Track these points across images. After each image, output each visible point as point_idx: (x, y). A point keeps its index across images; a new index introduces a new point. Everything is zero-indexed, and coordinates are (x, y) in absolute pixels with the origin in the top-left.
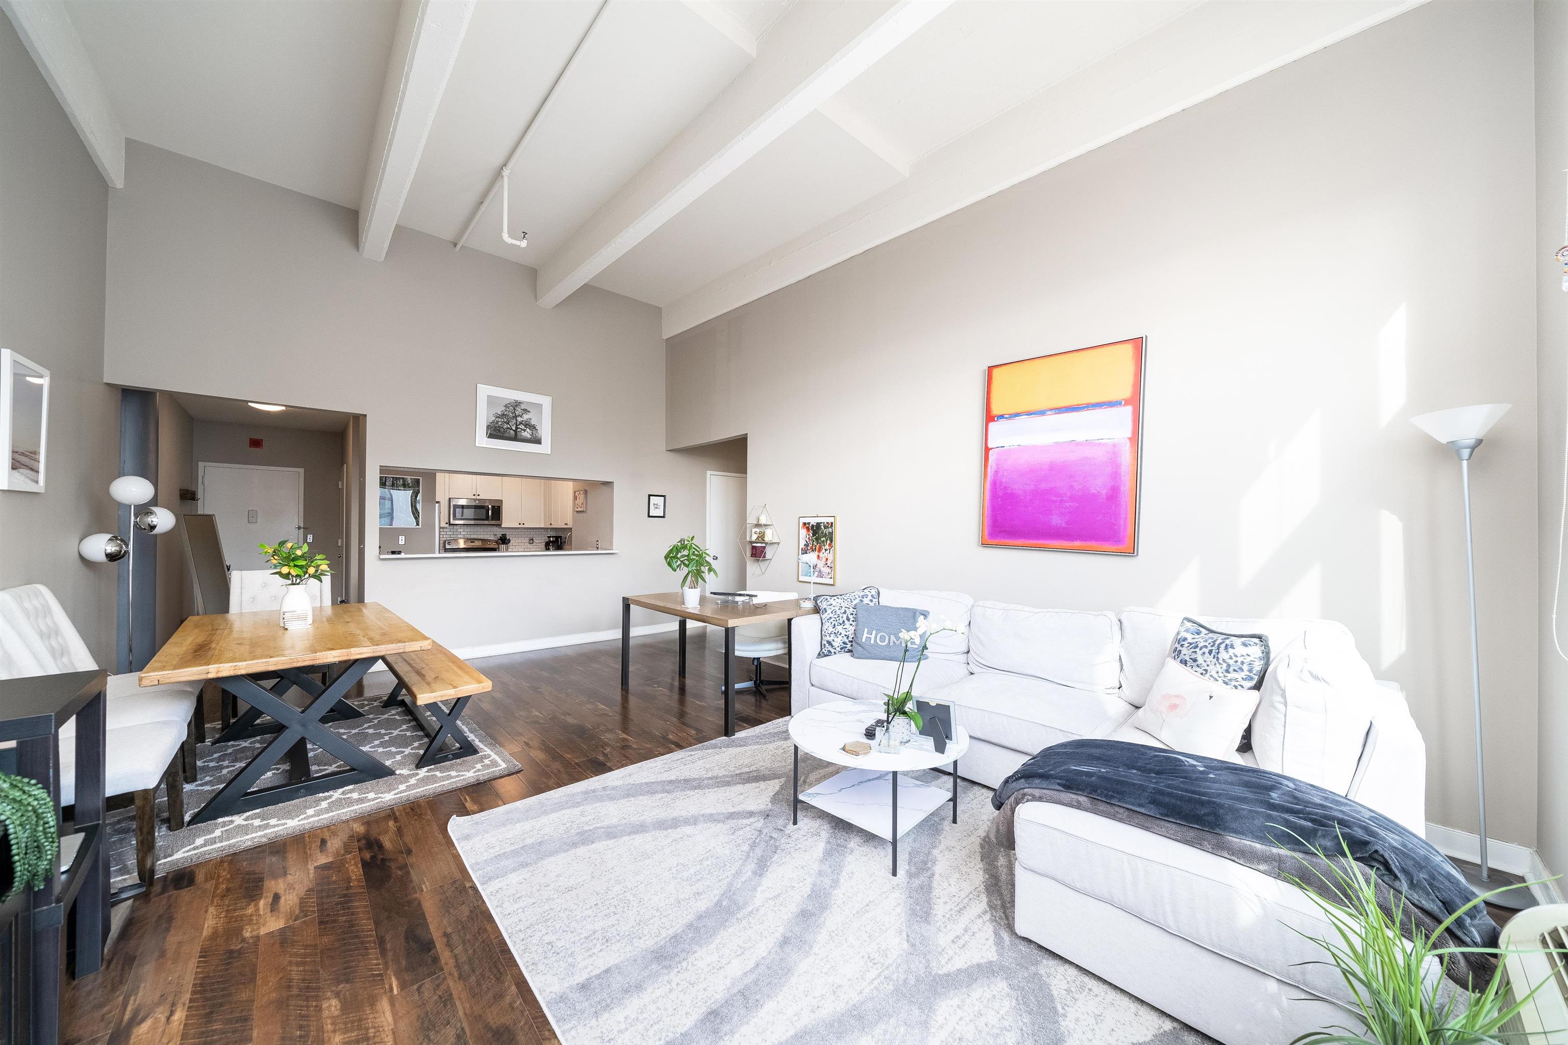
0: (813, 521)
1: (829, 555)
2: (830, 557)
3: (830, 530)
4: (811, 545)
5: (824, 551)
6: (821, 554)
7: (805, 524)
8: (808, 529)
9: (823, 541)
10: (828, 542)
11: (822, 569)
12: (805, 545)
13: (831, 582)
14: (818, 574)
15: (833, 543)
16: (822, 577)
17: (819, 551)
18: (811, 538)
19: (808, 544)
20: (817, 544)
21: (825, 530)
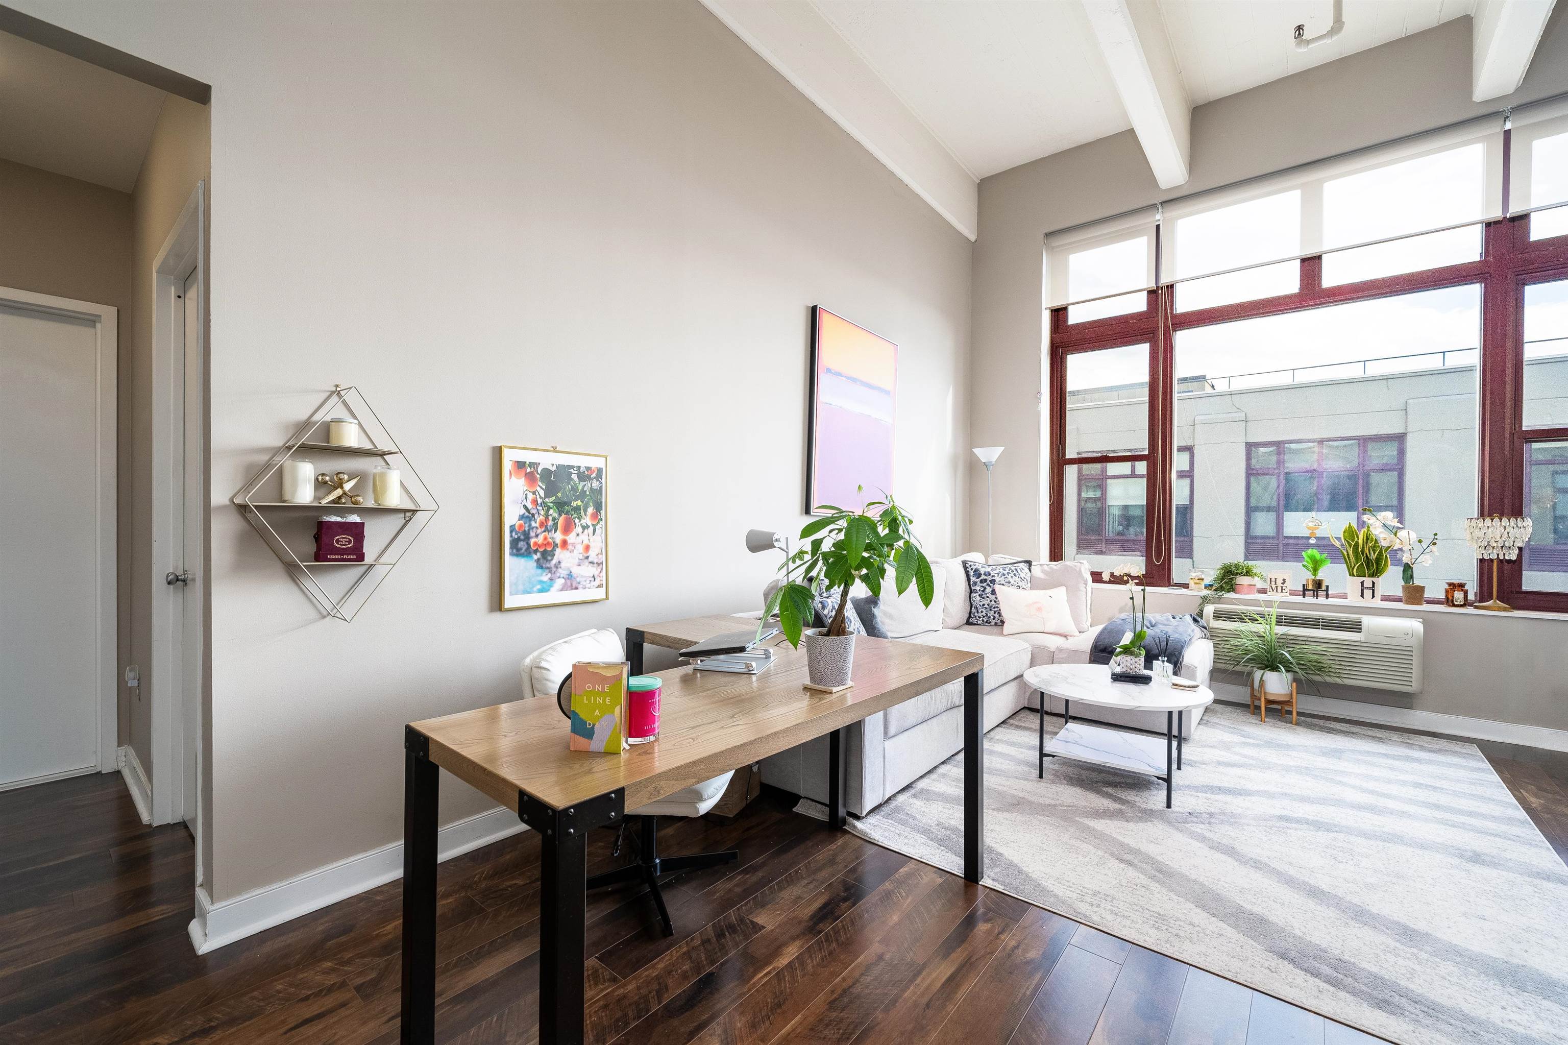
0: (548, 461)
1: (592, 538)
2: (596, 543)
3: (595, 484)
4: (540, 518)
5: (579, 529)
6: (571, 538)
7: (520, 465)
8: (531, 478)
9: (577, 509)
10: (591, 510)
11: (576, 571)
12: (522, 517)
13: (600, 594)
14: (566, 583)
15: (603, 512)
16: (576, 588)
17: (567, 530)
18: (539, 501)
19: (533, 515)
20: (560, 515)
21: (582, 484)
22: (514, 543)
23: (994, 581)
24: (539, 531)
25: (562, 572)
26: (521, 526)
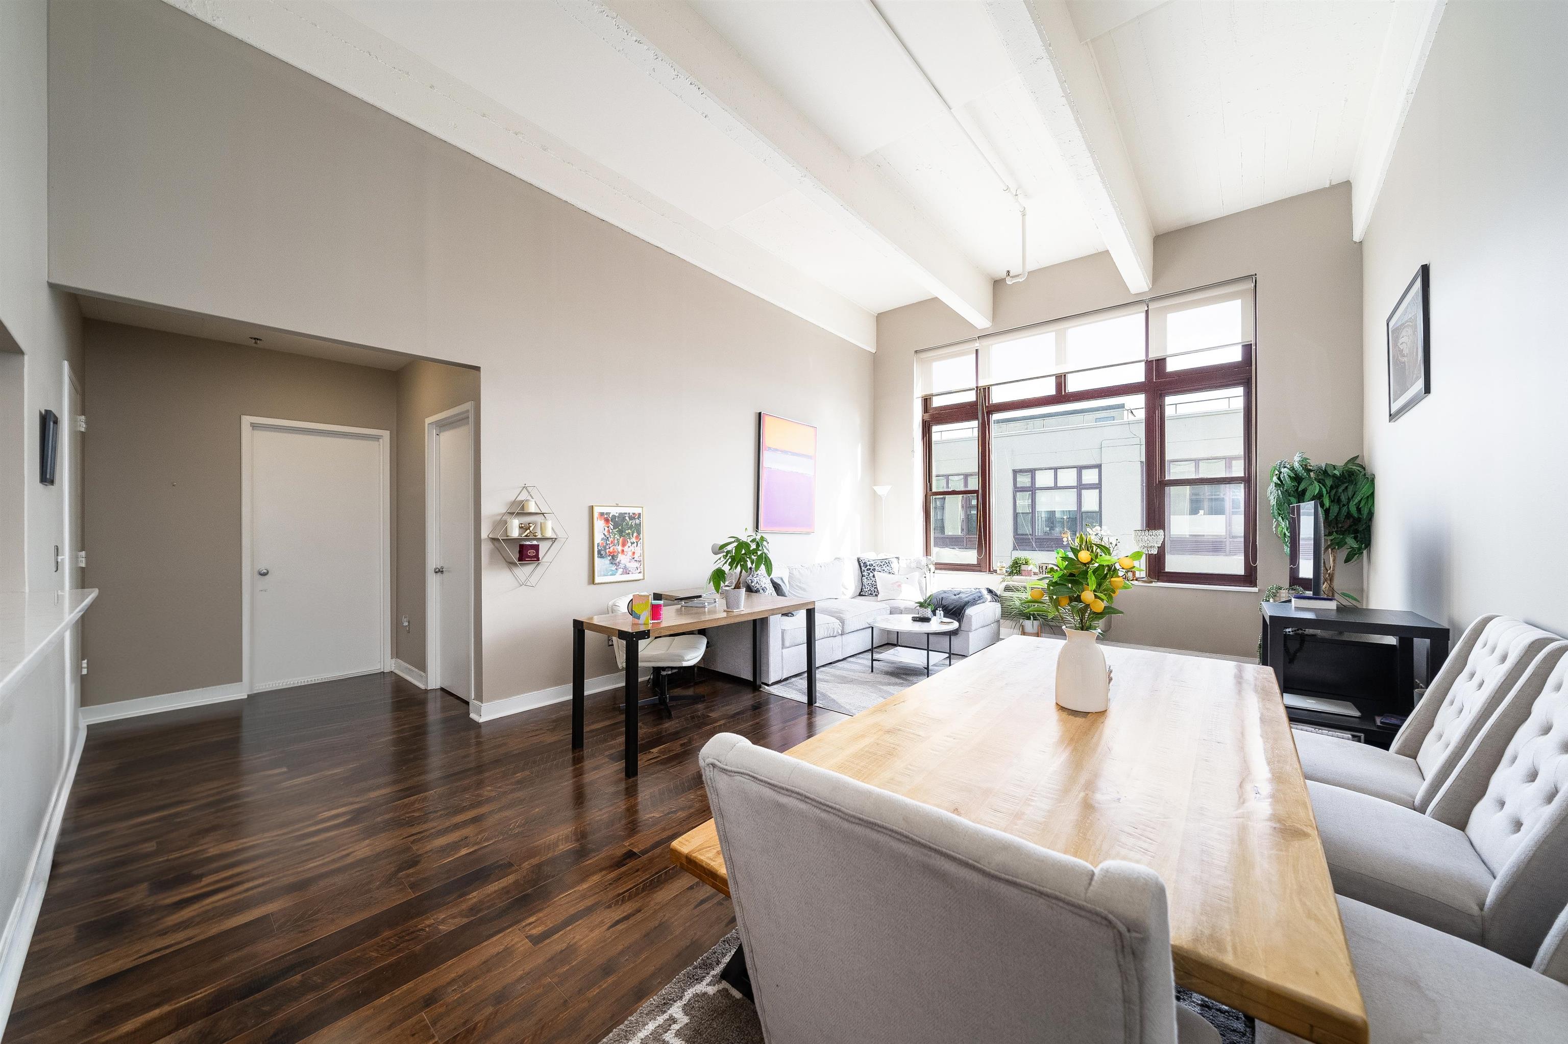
0: (614, 511)
1: (636, 548)
2: (638, 551)
3: (637, 521)
4: (611, 540)
5: (629, 544)
6: (626, 549)
7: (602, 514)
8: (607, 520)
9: (629, 534)
10: (635, 534)
11: (628, 565)
12: (602, 539)
13: (640, 576)
14: (623, 571)
15: (641, 535)
16: (629, 574)
17: (624, 545)
18: (611, 531)
19: (608, 538)
20: (620, 538)
21: (631, 521)
22: (599, 552)
23: (875, 569)
24: (611, 546)
25: (622, 566)
26: (602, 543)
